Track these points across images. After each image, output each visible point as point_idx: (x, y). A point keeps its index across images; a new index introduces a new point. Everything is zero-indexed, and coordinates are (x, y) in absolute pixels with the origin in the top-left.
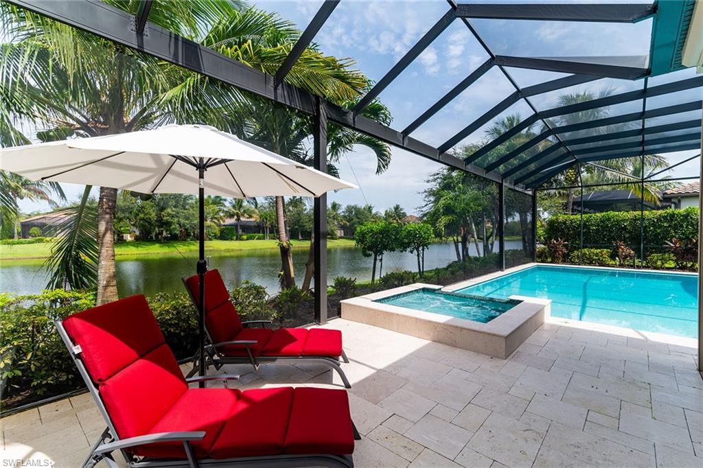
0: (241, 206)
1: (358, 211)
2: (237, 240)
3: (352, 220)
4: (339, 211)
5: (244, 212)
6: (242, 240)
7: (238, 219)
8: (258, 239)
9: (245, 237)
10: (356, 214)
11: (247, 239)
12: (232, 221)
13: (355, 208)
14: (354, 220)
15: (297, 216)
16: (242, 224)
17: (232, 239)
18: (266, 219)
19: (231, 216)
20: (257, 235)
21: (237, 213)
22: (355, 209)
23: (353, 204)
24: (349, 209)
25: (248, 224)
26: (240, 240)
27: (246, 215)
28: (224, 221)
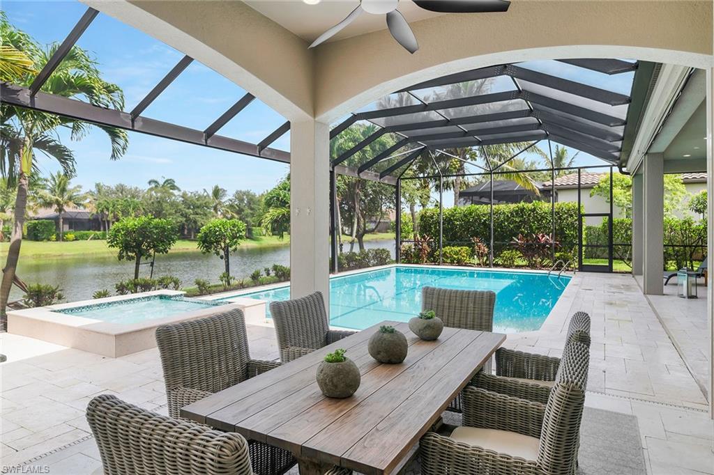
0: (63, 190)
1: (251, 199)
2: (57, 240)
3: (243, 211)
4: (224, 199)
5: (70, 199)
6: (67, 240)
7: (60, 210)
8: (94, 238)
9: (71, 236)
10: (249, 203)
11: (76, 239)
12: (51, 212)
13: (247, 194)
14: (246, 212)
15: (156, 205)
16: (68, 216)
17: (49, 240)
18: (108, 209)
19: (48, 204)
20: (92, 233)
21: (57, 200)
22: (247, 196)
23: (244, 190)
24: (240, 196)
25: (78, 217)
26: (63, 240)
27: (71, 204)
28: (35, 212)
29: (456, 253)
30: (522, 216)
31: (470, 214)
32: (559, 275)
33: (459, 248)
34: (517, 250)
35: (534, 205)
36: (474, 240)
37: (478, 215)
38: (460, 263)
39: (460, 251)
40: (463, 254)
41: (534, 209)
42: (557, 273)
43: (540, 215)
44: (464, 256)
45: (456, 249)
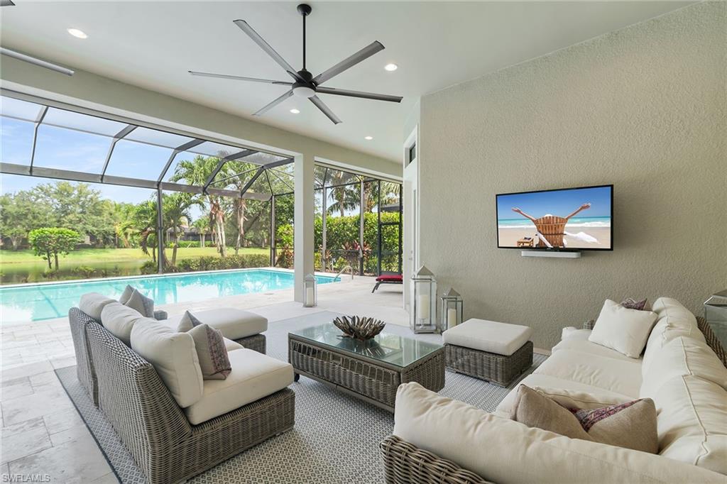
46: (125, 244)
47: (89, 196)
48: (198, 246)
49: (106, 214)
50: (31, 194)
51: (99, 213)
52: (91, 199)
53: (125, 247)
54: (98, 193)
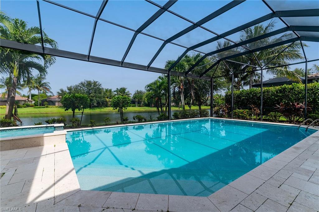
20: (132, 105)
29: (242, 113)
30: (284, 93)
31: (251, 93)
32: (307, 128)
33: (243, 110)
34: (278, 112)
35: (293, 86)
36: (252, 106)
37: (255, 93)
38: (243, 118)
39: (243, 112)
40: (245, 114)
41: (293, 88)
42: (306, 126)
43: (298, 91)
44: (245, 115)
45: (241, 111)
46: (109, 105)
47: (97, 86)
48: (135, 106)
49: (102, 93)
50: (79, 86)
51: (100, 93)
52: (98, 87)
53: (109, 107)
54: (100, 85)
